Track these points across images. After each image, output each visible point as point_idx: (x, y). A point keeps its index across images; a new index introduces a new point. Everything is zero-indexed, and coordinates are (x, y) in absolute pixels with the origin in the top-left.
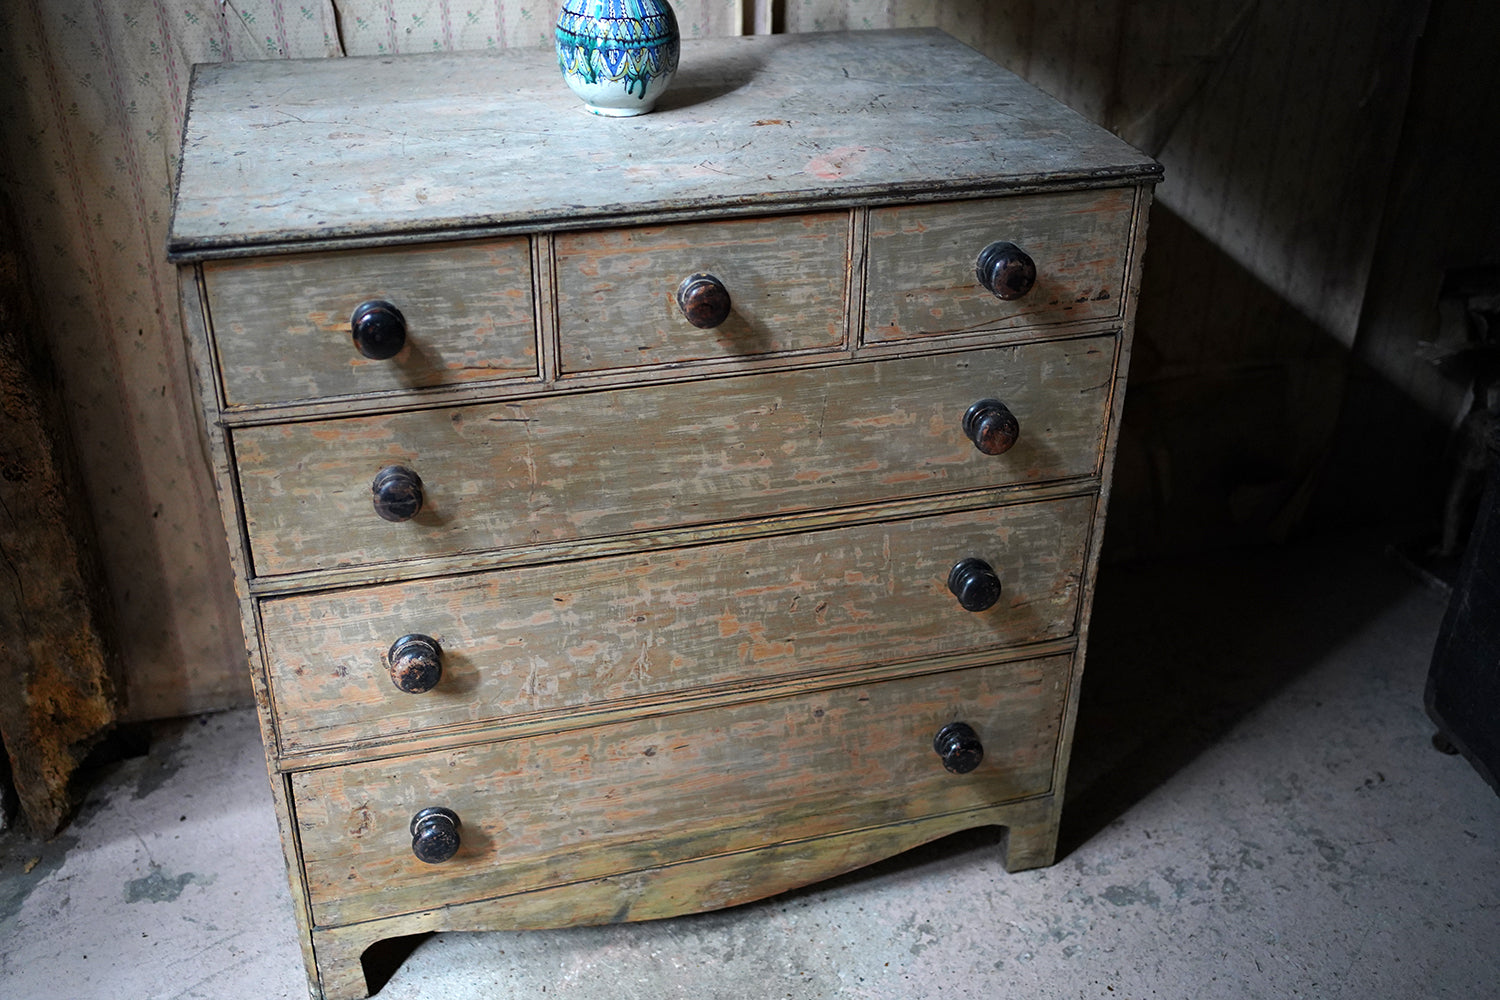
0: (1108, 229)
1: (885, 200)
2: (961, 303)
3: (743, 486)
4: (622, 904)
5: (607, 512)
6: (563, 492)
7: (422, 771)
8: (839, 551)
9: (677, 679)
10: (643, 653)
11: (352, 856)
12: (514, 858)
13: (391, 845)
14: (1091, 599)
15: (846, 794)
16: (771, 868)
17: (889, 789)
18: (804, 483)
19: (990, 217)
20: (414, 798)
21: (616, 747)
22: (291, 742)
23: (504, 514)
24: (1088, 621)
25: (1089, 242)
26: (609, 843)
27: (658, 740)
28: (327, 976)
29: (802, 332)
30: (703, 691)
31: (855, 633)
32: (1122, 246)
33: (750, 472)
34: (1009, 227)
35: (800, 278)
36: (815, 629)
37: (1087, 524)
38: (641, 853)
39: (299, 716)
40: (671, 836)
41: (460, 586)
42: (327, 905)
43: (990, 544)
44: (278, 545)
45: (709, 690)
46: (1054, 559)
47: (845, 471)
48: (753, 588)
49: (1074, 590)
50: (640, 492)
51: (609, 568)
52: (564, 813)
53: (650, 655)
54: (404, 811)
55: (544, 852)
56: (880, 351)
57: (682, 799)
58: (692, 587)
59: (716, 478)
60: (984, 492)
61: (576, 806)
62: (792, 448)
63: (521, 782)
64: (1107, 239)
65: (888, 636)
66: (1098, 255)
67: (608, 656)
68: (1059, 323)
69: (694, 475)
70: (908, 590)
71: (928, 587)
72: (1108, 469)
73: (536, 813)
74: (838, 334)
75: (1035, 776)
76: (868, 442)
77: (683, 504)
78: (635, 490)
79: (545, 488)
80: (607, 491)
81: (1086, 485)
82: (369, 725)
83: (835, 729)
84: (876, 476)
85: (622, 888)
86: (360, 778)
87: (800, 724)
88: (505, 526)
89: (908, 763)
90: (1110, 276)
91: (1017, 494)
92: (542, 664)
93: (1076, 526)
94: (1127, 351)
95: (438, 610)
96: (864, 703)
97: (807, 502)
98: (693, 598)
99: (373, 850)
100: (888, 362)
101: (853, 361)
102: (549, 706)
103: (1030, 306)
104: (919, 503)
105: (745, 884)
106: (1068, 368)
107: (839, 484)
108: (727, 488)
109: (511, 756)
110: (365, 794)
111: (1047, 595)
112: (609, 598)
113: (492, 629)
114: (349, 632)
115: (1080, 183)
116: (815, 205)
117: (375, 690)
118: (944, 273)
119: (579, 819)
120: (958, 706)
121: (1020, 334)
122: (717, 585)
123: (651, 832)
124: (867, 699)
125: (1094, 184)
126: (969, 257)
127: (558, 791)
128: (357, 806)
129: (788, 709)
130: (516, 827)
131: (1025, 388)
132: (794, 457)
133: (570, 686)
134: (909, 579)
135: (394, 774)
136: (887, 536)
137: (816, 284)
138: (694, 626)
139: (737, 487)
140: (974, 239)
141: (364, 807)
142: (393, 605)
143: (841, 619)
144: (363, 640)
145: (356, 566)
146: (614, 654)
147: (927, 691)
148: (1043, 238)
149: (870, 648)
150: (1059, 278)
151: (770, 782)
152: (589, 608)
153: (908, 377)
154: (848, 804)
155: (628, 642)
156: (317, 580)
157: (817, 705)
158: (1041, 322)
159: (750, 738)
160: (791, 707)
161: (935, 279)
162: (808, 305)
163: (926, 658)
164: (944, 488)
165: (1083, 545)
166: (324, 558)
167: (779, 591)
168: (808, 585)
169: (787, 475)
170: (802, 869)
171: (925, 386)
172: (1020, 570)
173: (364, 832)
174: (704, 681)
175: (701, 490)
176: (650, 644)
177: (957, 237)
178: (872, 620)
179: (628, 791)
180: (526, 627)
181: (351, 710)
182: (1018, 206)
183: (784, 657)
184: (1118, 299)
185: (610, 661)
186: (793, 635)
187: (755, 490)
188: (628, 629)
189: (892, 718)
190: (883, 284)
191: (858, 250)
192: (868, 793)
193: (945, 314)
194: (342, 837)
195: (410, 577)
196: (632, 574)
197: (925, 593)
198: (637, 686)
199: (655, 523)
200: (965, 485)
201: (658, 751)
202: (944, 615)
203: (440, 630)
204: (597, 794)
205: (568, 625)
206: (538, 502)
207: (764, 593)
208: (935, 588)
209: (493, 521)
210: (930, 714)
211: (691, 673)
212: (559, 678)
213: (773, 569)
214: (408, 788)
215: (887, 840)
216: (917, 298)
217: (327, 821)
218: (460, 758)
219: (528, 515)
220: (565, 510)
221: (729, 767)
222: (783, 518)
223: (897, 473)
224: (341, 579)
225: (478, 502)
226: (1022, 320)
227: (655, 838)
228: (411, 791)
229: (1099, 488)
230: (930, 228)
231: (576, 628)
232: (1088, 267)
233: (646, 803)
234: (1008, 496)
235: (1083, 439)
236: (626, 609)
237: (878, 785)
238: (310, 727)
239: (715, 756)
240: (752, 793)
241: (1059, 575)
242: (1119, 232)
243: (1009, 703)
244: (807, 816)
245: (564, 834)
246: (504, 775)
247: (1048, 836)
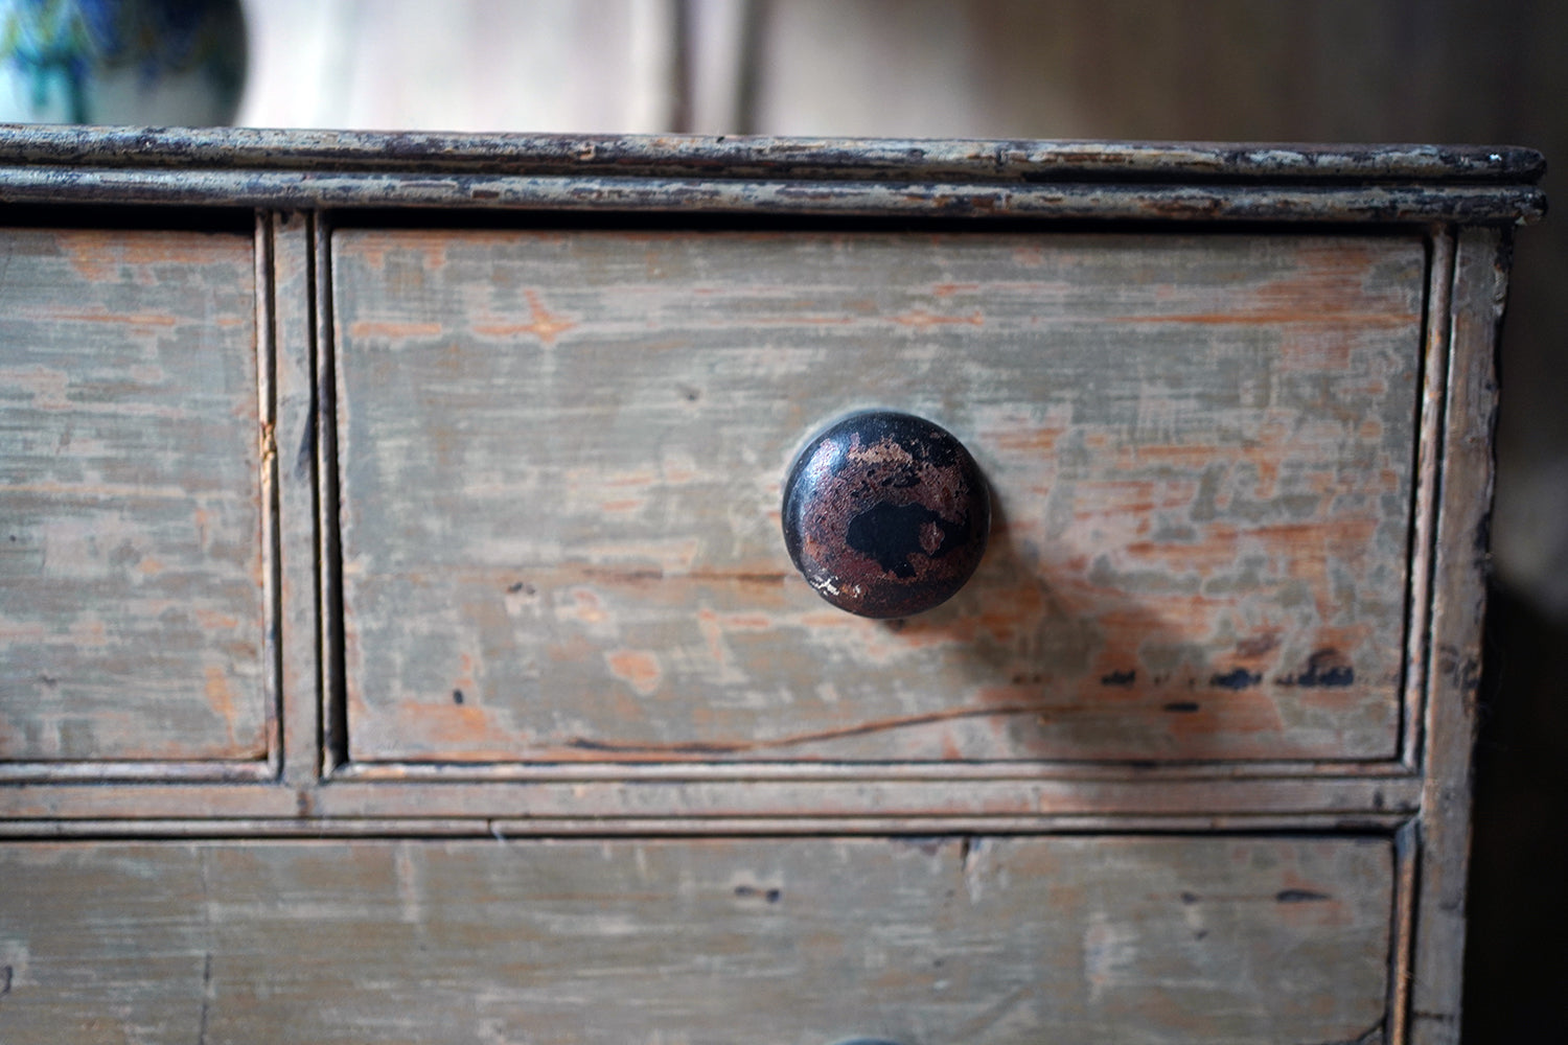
0: (1324, 400)
1: (372, 186)
2: (732, 641)
19: (822, 303)
25: (1249, 445)
29: (102, 692)
32: (1387, 476)
34: (908, 354)
35: (77, 477)
56: (410, 800)
64: (1323, 440)
66: (1289, 501)
68: (1148, 764)
74: (247, 713)
90: (1347, 594)
94: (1447, 907)
100: (452, 846)
101: (305, 826)
103: (1018, 680)
106: (1201, 953)
115: (1186, 192)
116: (89, 178)
118: (652, 513)
121: (990, 791)
125: (1245, 199)
126: (750, 457)
131: (1025, 1013)
137: (140, 509)
140: (762, 386)
148: (1053, 411)
150: (1129, 578)
153: (539, 917)
158: (1075, 751)
161: (618, 534)
162: (117, 587)
171: (613, 959)
177: (693, 373)
182: (936, 272)
184: (1391, 690)
190: (408, 533)
191: (295, 385)
193: (672, 678)
216: (549, 603)
226: (993, 737)
230: (579, 326)
232: (1251, 547)
242: (1373, 415)
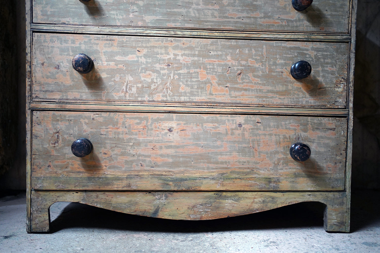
3: (208, 16)
4: (156, 207)
5: (158, 18)
6: (143, 7)
7: (82, 120)
8: (246, 50)
9: (182, 96)
10: (169, 81)
11: (51, 155)
12: (113, 172)
13: (66, 153)
14: (353, 91)
15: (252, 171)
16: (220, 203)
17: (272, 172)
18: (231, 18)
20: (77, 132)
21: (157, 125)
22: (36, 95)
23: (121, 12)
24: (352, 102)
26: (152, 173)
27: (173, 124)
28: (34, 215)
30: (192, 104)
31: (253, 89)
33: (211, 10)
36: (237, 83)
37: (347, 56)
38: (166, 182)
39: (40, 84)
40: (178, 176)
41: (104, 39)
42: (38, 178)
43: (306, 57)
44: (42, 11)
45: (194, 104)
46: (334, 69)
47: (247, 15)
48: (212, 60)
49: (345, 86)
50: (170, 11)
51: (158, 41)
52: (135, 153)
53: (172, 83)
54: (73, 138)
55: (125, 172)
57: (183, 157)
58: (189, 54)
59: (198, 10)
60: (303, 34)
61: (140, 151)
62: (227, 2)
63: (119, 133)
65: (267, 92)
67: (156, 80)
69: (190, 7)
70: (274, 72)
71: (282, 72)
72: (354, 31)
73: (124, 150)
75: (337, 180)
76: (255, 5)
77: (186, 19)
78: (168, 10)
79: (136, 4)
80: (158, 9)
81: (345, 37)
82: (65, 93)
83: (247, 135)
84: (259, 19)
85: (156, 199)
86: (58, 118)
87: (232, 129)
88: (121, 17)
89: (279, 160)
91: (317, 36)
92: (131, 79)
93: (342, 55)
95: (95, 47)
96: (259, 124)
97: (232, 26)
98: (189, 60)
99: (59, 155)
102: (132, 99)
104: (277, 34)
105: (209, 209)
107: (245, 20)
108: (202, 15)
109: (115, 120)
110: (59, 126)
111: (333, 86)
112: (158, 54)
113: (113, 59)
114: (62, 51)
117: (68, 78)
119: (140, 158)
120: (299, 134)
122: (199, 56)
123: (170, 171)
124: (260, 123)
127: (133, 141)
128: (55, 131)
129: (227, 121)
130: (115, 156)
132: (227, 6)
133: (141, 91)
134: (274, 67)
135: (71, 119)
136: (264, 46)
138: (189, 73)
139: (206, 15)
141: (58, 132)
142: (79, 42)
143: (247, 81)
144: (67, 55)
145: (68, 24)
146: (158, 80)
147: (285, 124)
149: (260, 97)
151: (219, 157)
152: (149, 57)
154: (254, 176)
155: (164, 75)
156: (53, 27)
157: (239, 121)
159: (212, 132)
160: (228, 120)
163: (283, 106)
164: (286, 29)
165: (346, 65)
166: (57, 19)
167: (223, 63)
168: (234, 63)
169: (225, 13)
170: (233, 206)
172: (320, 72)
173: (56, 144)
174: (193, 99)
175: (193, 15)
176: (172, 78)
178: (260, 84)
179: (161, 148)
180: (126, 61)
181: (59, 85)
183: (225, 94)
185: (157, 83)
186: (228, 85)
187: (213, 18)
188: (164, 69)
189: (271, 135)
192: (262, 172)
194: (48, 145)
195: (86, 32)
196: (166, 45)
197: (281, 75)
198: (166, 96)
199: (176, 25)
200: (295, 29)
201: (173, 130)
202: (290, 87)
203: (95, 56)
204: (149, 147)
205: (141, 62)
206: (133, 10)
207: (217, 63)
208: (285, 73)
209: (117, 15)
210: (287, 136)
211: (188, 95)
212: (137, 86)
213: (220, 53)
214: (75, 127)
215: (271, 199)
217: (43, 136)
218: (96, 117)
219: (129, 15)
220: (142, 15)
221: (202, 145)
222: (224, 32)
223: (267, 19)
224: (62, 29)
225: (112, 6)
227: (171, 175)
228: (76, 129)
229: (351, 39)
231: (145, 64)
233: (168, 156)
234: (313, 37)
235: (341, 17)
236: (164, 60)
237: (266, 169)
238: (44, 90)
239: (197, 138)
240: (212, 160)
241: (337, 77)
243: (322, 137)
244: (236, 178)
245: (134, 164)
246: (112, 128)
247: (346, 214)
